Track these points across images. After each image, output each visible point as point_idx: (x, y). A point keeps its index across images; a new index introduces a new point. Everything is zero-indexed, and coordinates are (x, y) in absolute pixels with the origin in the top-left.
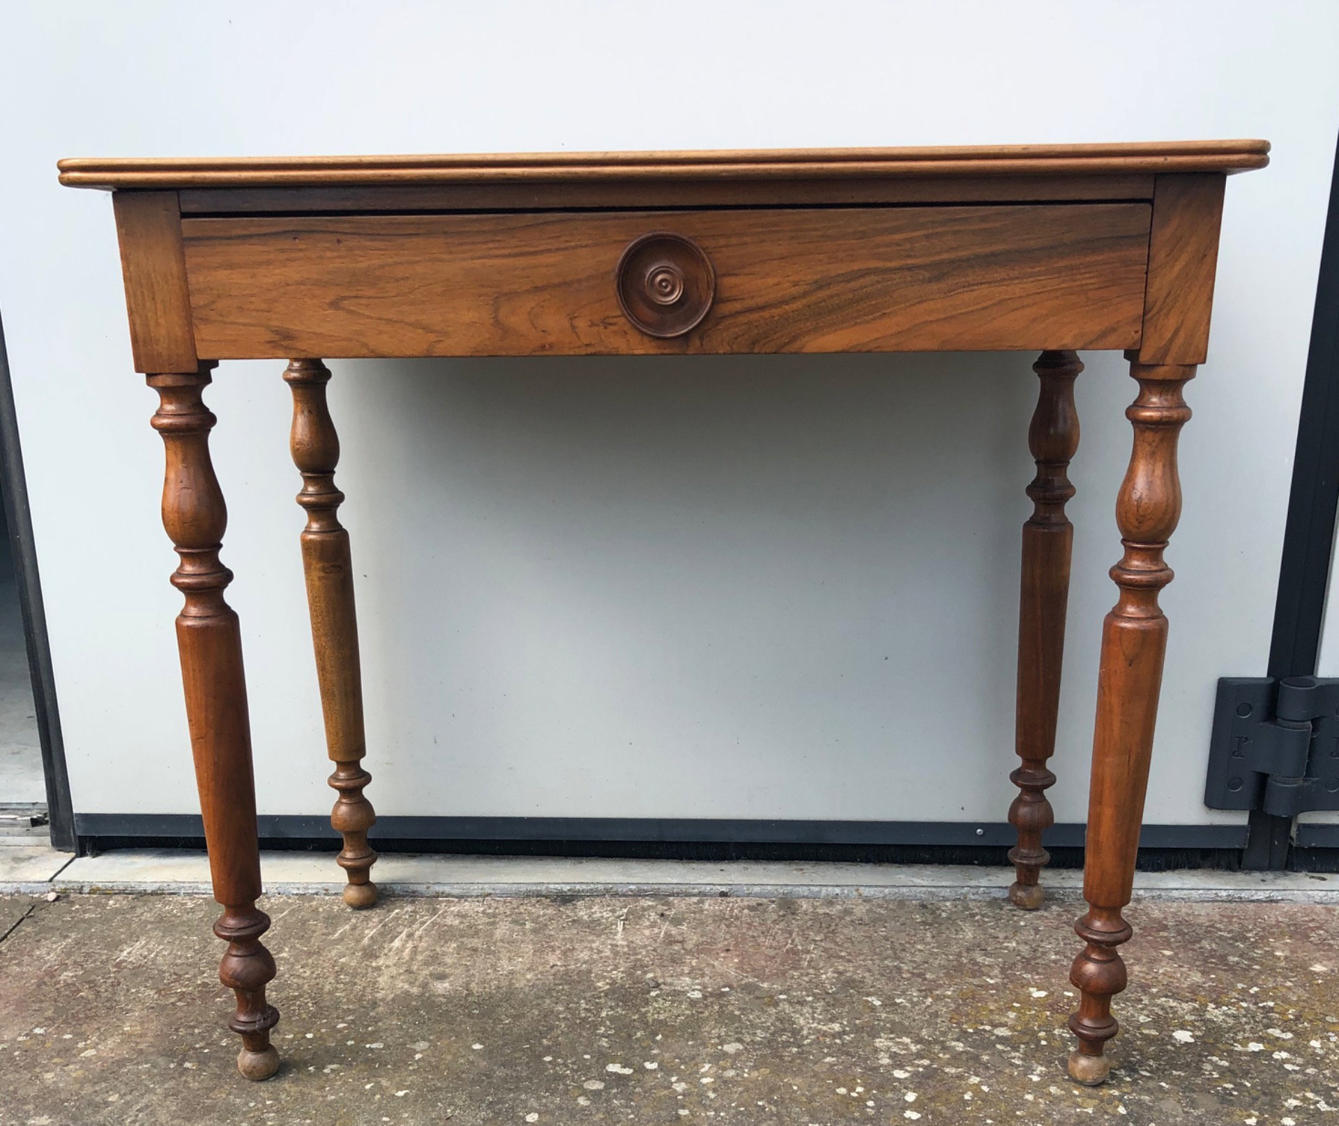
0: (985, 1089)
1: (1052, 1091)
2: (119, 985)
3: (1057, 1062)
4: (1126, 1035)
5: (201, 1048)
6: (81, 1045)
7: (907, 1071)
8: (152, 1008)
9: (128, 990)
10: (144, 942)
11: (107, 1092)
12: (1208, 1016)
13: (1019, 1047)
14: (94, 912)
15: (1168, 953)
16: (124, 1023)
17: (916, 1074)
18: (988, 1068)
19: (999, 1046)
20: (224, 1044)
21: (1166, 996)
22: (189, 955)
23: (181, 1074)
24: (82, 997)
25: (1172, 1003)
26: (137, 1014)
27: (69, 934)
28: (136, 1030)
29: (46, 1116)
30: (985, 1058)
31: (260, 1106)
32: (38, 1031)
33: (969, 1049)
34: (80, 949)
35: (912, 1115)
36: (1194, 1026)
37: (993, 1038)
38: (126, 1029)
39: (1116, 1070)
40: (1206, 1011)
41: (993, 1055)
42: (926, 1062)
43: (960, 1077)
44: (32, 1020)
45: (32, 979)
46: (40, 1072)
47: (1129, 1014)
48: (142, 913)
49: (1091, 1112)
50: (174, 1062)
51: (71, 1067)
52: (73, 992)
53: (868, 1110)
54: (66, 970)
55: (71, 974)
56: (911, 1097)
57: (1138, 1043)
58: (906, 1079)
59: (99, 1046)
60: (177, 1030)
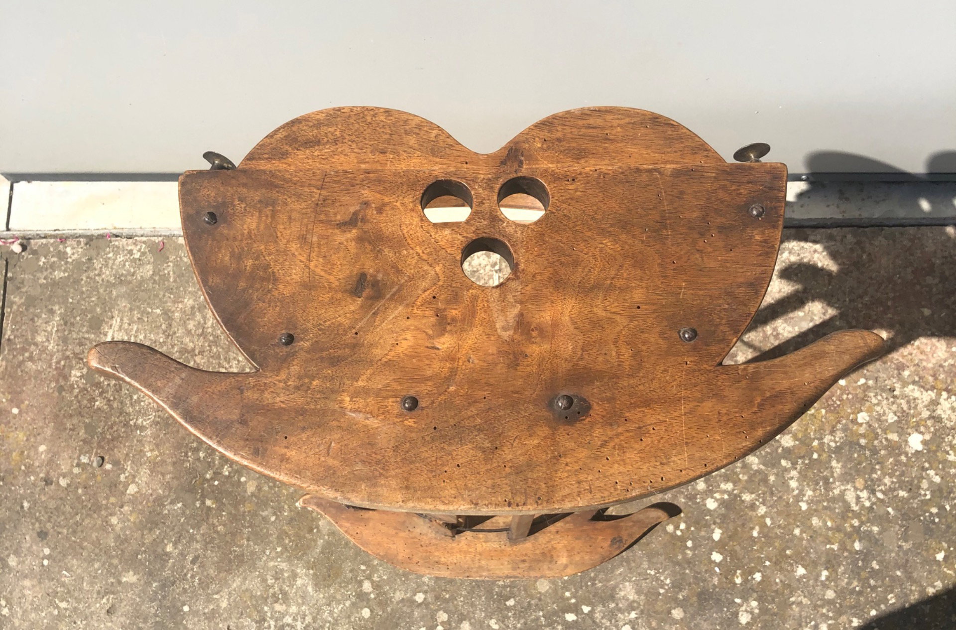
0: (768, 521)
1: (814, 522)
2: (121, 390)
3: (821, 484)
4: (876, 442)
5: (212, 478)
6: (122, 478)
7: (716, 500)
8: (158, 423)
9: (131, 397)
10: (119, 320)
11: (163, 540)
12: (939, 412)
13: (797, 463)
14: (59, 268)
15: (927, 312)
16: (143, 446)
17: (722, 503)
18: (772, 494)
19: (783, 463)
20: (227, 473)
21: (914, 383)
22: (161, 340)
23: (208, 516)
24: (99, 409)
25: (917, 394)
26: (149, 432)
27: (54, 308)
28: (157, 456)
29: (131, 573)
30: (772, 478)
31: (273, 554)
32: (84, 459)
33: (762, 467)
34: (70, 332)
35: (717, 557)
36: (926, 426)
37: (780, 450)
38: (149, 454)
39: (861, 491)
40: (939, 404)
41: (777, 475)
42: (729, 486)
43: (753, 507)
44: (74, 444)
45: (51, 381)
46: (106, 517)
47: (882, 412)
48: (101, 268)
49: (836, 549)
50: (198, 500)
51: (126, 508)
52: (90, 401)
53: (688, 552)
54: (71, 368)
55: (79, 374)
56: (717, 535)
57: (883, 452)
58: (715, 510)
59: (137, 480)
60: (186, 455)
